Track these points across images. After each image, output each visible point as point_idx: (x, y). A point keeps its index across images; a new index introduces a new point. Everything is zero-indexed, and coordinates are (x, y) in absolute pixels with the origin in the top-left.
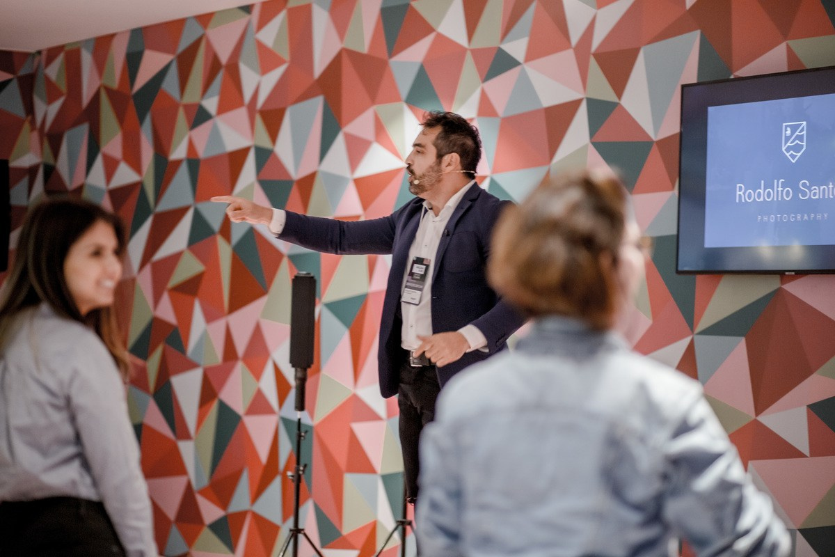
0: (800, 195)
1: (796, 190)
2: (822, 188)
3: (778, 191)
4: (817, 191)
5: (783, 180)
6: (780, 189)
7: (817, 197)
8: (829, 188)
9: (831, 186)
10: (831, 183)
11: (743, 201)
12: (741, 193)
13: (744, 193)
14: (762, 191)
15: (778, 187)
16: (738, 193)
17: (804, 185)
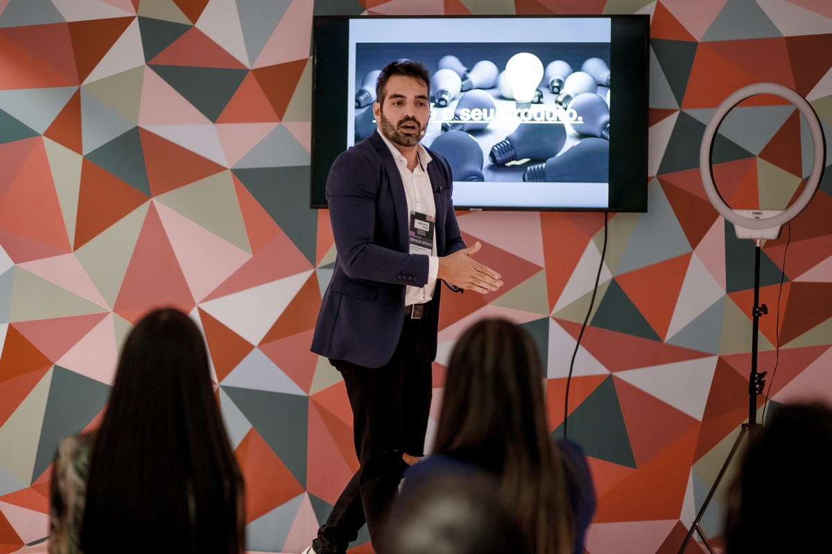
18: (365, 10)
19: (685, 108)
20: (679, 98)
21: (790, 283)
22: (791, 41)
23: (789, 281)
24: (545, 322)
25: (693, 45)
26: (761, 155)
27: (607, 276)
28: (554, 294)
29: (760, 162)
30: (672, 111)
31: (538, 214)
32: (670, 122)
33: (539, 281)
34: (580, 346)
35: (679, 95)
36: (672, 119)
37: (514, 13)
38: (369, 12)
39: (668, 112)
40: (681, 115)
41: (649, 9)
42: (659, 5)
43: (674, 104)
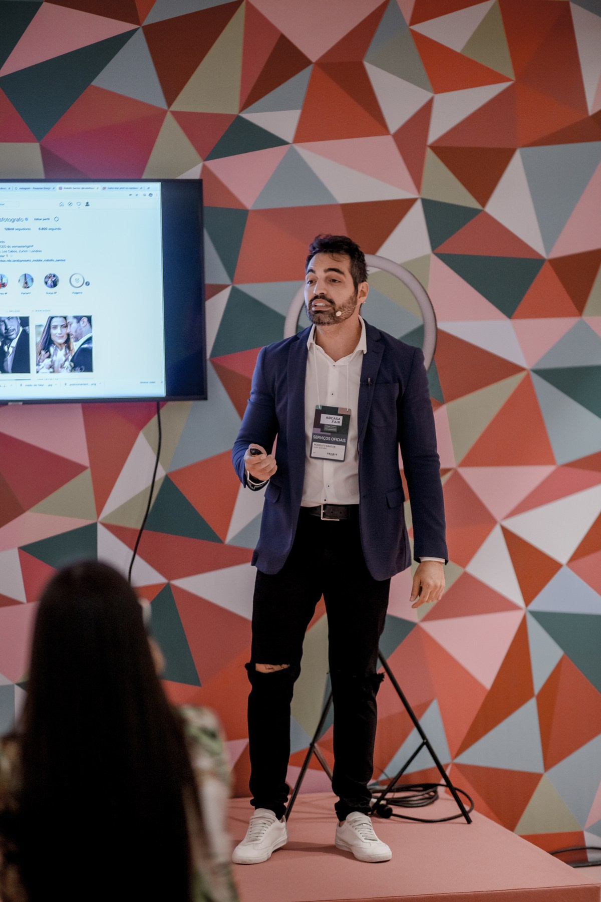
19: (237, 283)
20: (231, 272)
22: (348, 208)
24: (92, 529)
25: (243, 213)
27: (161, 474)
28: (101, 495)
30: (225, 286)
31: (79, 405)
33: (84, 481)
34: (137, 557)
35: (230, 268)
36: (225, 294)
37: (43, 177)
39: (221, 288)
40: (235, 291)
41: (194, 173)
42: (205, 169)
43: (224, 278)
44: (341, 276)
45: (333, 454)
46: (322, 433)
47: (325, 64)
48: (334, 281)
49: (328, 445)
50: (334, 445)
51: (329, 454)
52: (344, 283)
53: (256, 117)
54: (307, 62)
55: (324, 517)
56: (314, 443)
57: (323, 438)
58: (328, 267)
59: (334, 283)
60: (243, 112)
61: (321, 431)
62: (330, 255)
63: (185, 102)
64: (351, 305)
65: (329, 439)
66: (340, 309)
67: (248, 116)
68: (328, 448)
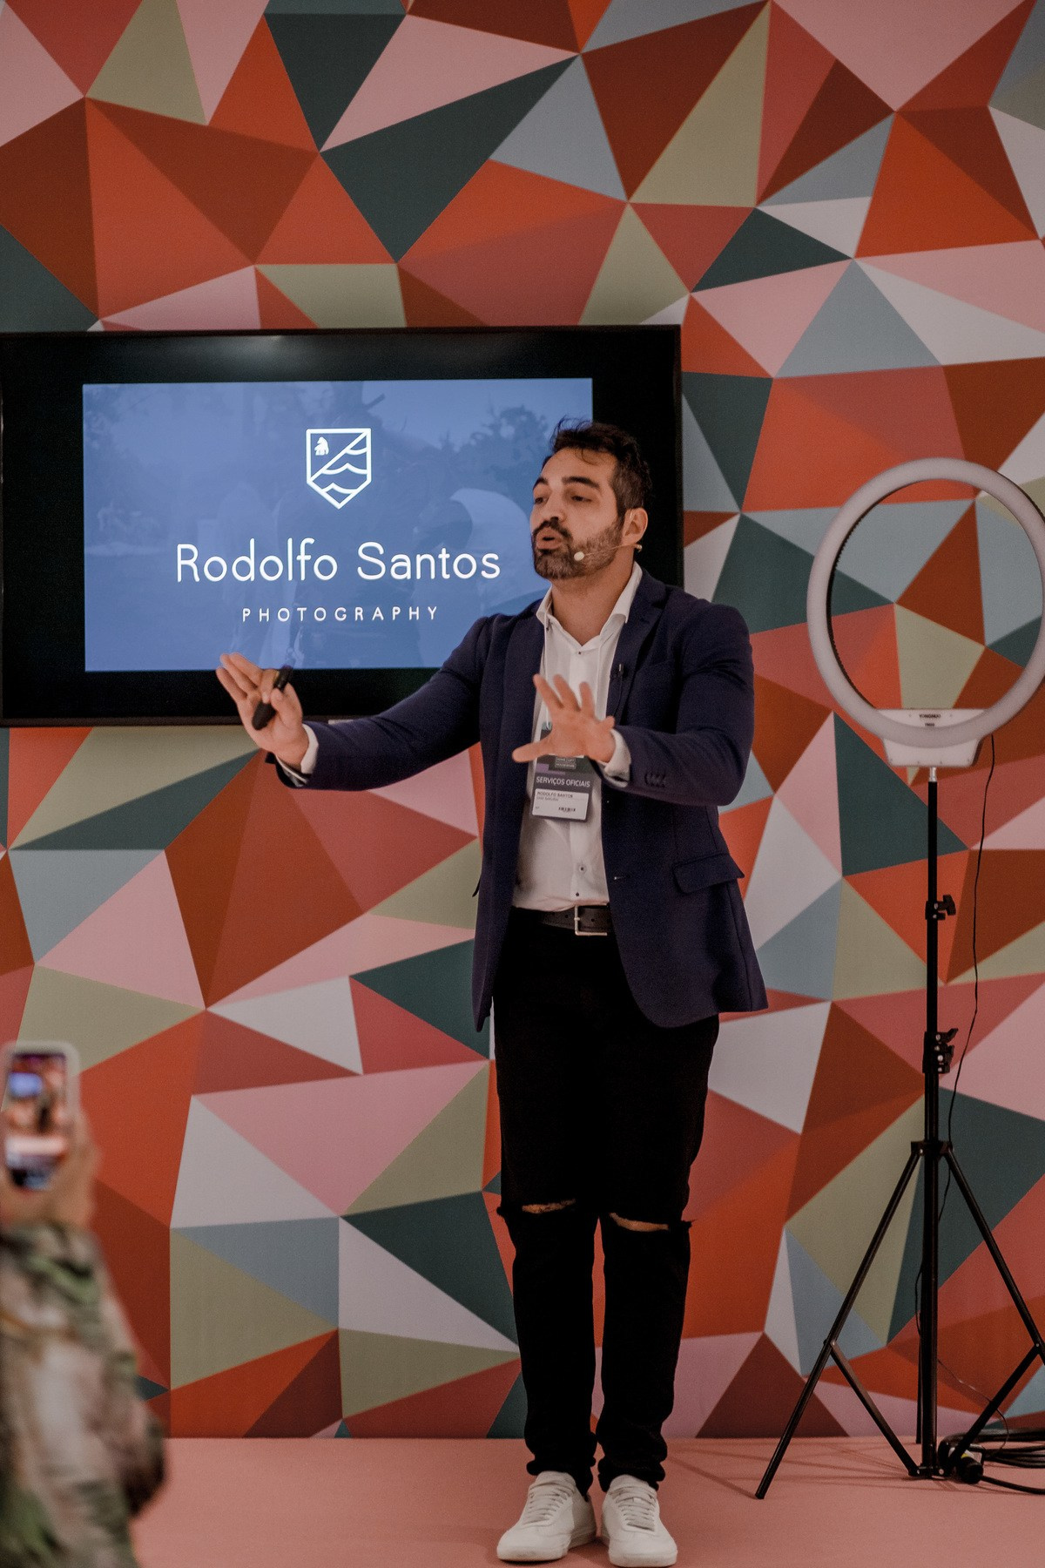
0: (360, 569)
1: (349, 561)
2: (419, 559)
3: (297, 564)
4: (408, 564)
5: (311, 541)
6: (303, 558)
7: (408, 575)
8: (438, 562)
9: (444, 556)
10: (444, 550)
11: (197, 579)
12: (191, 563)
13: (200, 565)
14: (251, 562)
15: (296, 552)
16: (180, 562)
17: (371, 552)
18: (97, 319)
19: (750, 510)
20: (739, 493)
21: (966, 854)
22: (956, 374)
23: (965, 848)
25: (763, 384)
26: (903, 601)
29: (900, 611)
30: (724, 517)
32: (724, 535)
33: (467, 862)
35: (738, 485)
36: (726, 532)
37: (402, 324)
38: (105, 324)
39: (722, 518)
40: (745, 523)
41: (673, 313)
42: (693, 306)
43: (727, 502)
44: (594, 491)
45: (569, 809)
46: (553, 772)
47: (918, 113)
48: (579, 499)
49: (561, 792)
50: (571, 793)
51: (563, 809)
52: (598, 503)
53: (788, 211)
54: (885, 110)
55: (580, 930)
56: (537, 790)
57: (552, 781)
58: (569, 474)
59: (579, 503)
60: (764, 203)
61: (550, 769)
62: (578, 452)
63: (658, 187)
64: (606, 542)
65: (562, 782)
66: (582, 548)
67: (771, 209)
68: (560, 799)
